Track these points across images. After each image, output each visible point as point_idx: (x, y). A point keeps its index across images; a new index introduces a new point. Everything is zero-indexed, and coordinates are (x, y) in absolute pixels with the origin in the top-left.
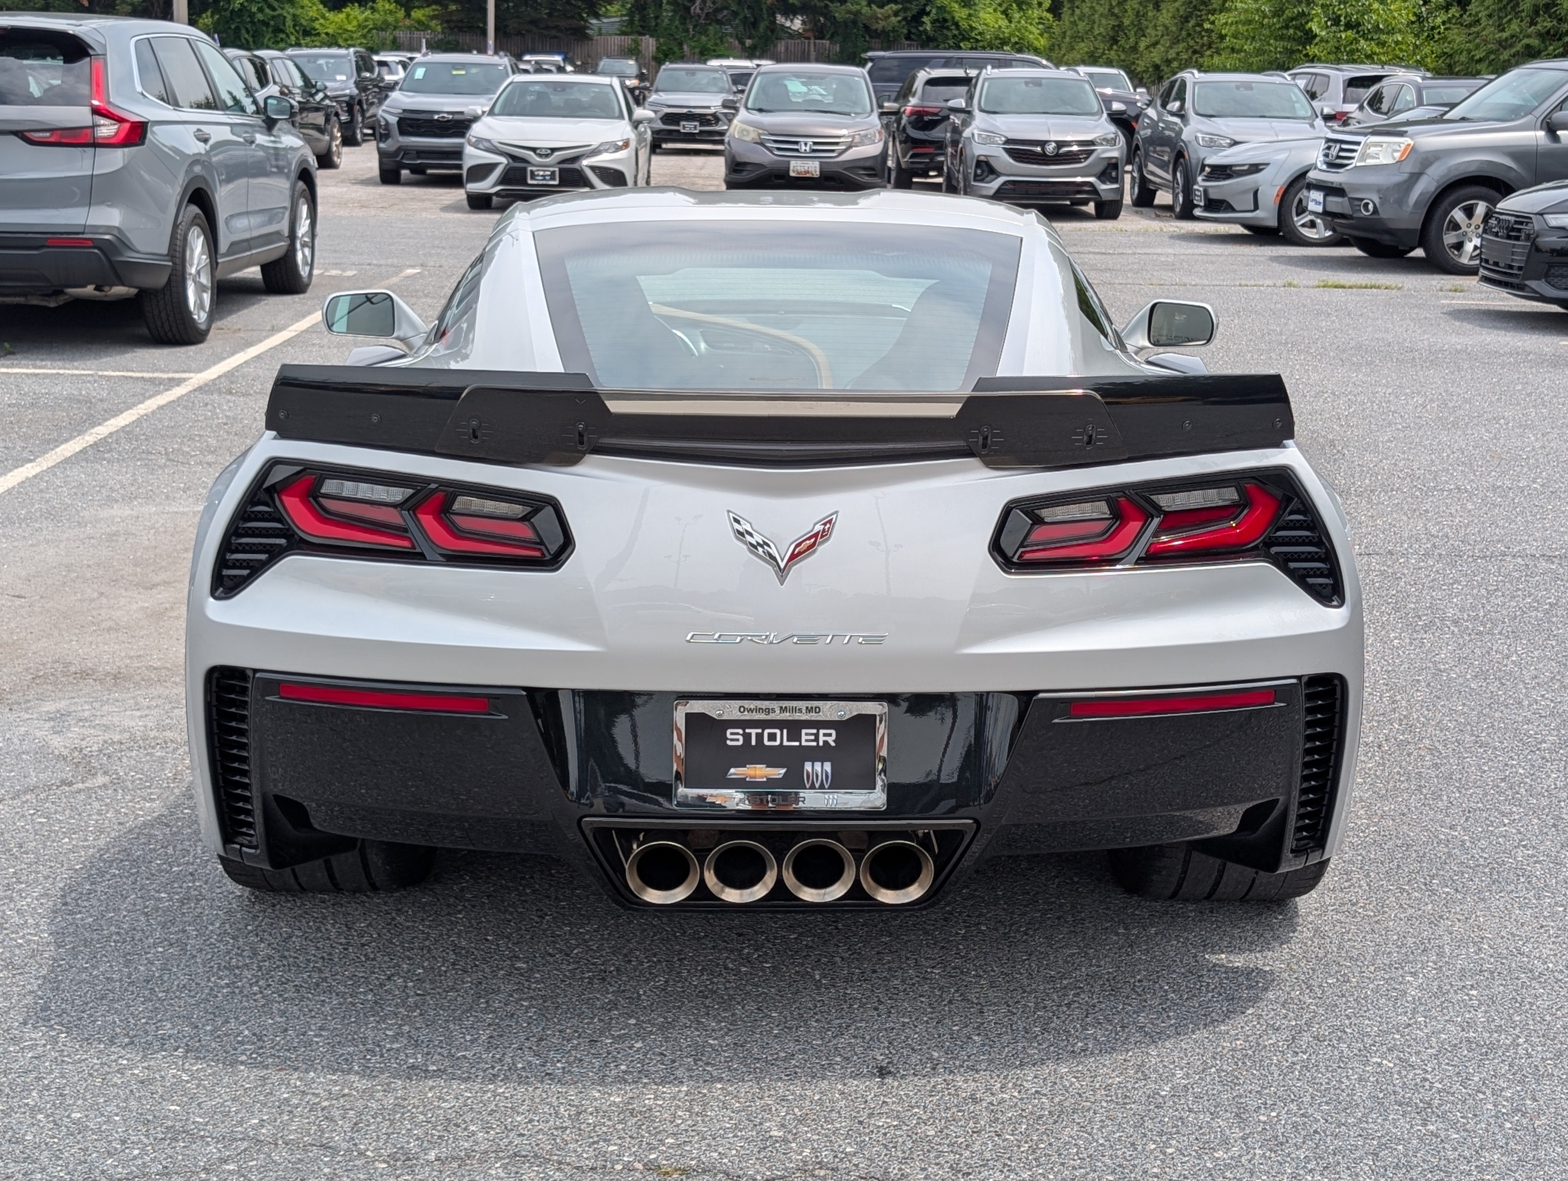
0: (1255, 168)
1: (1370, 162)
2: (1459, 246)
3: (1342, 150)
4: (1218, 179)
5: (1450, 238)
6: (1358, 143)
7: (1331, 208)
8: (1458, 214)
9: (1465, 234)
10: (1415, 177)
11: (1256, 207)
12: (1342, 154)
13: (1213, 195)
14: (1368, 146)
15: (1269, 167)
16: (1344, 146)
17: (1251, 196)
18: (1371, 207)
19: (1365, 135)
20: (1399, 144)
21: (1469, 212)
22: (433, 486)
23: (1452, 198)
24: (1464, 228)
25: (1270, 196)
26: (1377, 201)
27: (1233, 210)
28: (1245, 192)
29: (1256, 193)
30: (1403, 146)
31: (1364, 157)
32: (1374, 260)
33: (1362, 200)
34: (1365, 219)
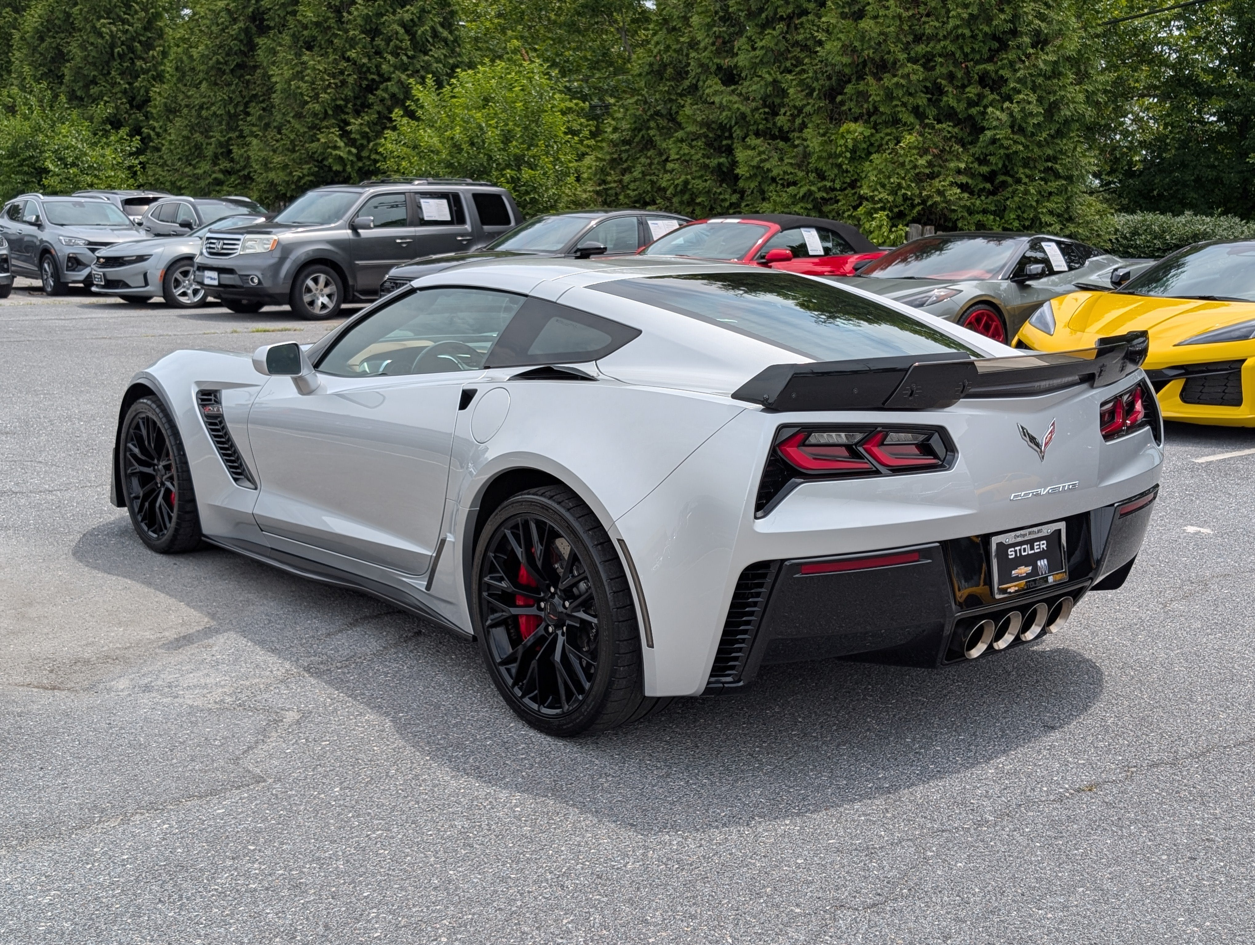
0: (141, 258)
1: (248, 251)
2: (312, 303)
3: (224, 244)
4: (113, 266)
5: (307, 298)
6: (239, 240)
7: (224, 282)
8: (310, 283)
9: (315, 295)
10: (282, 260)
11: (147, 284)
12: (225, 247)
13: (110, 277)
14: (245, 241)
15: (152, 258)
16: (226, 242)
17: (142, 277)
18: (256, 281)
19: (242, 234)
20: (268, 240)
21: (316, 281)
22: (879, 429)
23: (305, 273)
24: (314, 291)
25: (156, 276)
26: (260, 276)
27: (128, 286)
28: (137, 274)
29: (145, 275)
30: (272, 242)
31: (244, 248)
32: (238, 315)
33: (249, 275)
34: (253, 288)
